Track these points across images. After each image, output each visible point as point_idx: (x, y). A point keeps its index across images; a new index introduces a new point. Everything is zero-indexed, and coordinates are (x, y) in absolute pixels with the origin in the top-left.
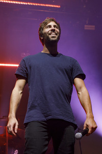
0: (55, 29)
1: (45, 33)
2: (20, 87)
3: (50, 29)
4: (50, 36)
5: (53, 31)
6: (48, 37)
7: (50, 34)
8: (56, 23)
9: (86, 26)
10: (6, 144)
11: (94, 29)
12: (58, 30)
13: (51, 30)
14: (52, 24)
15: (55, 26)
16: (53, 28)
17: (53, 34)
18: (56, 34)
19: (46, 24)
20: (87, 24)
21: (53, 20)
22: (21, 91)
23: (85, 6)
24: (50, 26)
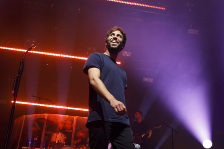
4: (111, 43)
5: (115, 39)
6: (109, 44)
7: (112, 42)
9: (189, 30)
12: (121, 39)
13: (114, 38)
14: (117, 32)
15: (118, 35)
17: (114, 42)
23: (190, 10)
24: (114, 34)
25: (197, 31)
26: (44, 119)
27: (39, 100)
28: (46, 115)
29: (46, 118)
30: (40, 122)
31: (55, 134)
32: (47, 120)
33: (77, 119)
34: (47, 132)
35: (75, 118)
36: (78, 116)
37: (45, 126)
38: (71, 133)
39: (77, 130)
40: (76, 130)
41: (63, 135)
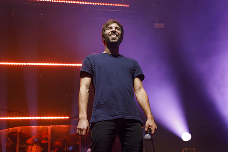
0: (116, 30)
1: (106, 35)
2: (87, 86)
3: (111, 30)
6: (109, 39)
7: (111, 36)
8: (118, 25)
9: (155, 24)
10: (79, 143)
11: (164, 27)
12: (119, 32)
13: (112, 32)
15: (116, 28)
16: (114, 30)
18: (117, 36)
19: (108, 25)
20: (156, 23)
21: (115, 22)
22: (88, 90)
23: (154, 5)
25: (163, 24)
26: (17, 133)
27: (9, 113)
28: (18, 128)
29: (19, 131)
30: (12, 136)
31: (30, 147)
32: (20, 133)
33: (51, 128)
34: (21, 146)
35: (49, 127)
36: (53, 125)
37: (18, 139)
38: (47, 144)
39: (53, 140)
40: (51, 140)
41: (39, 147)
